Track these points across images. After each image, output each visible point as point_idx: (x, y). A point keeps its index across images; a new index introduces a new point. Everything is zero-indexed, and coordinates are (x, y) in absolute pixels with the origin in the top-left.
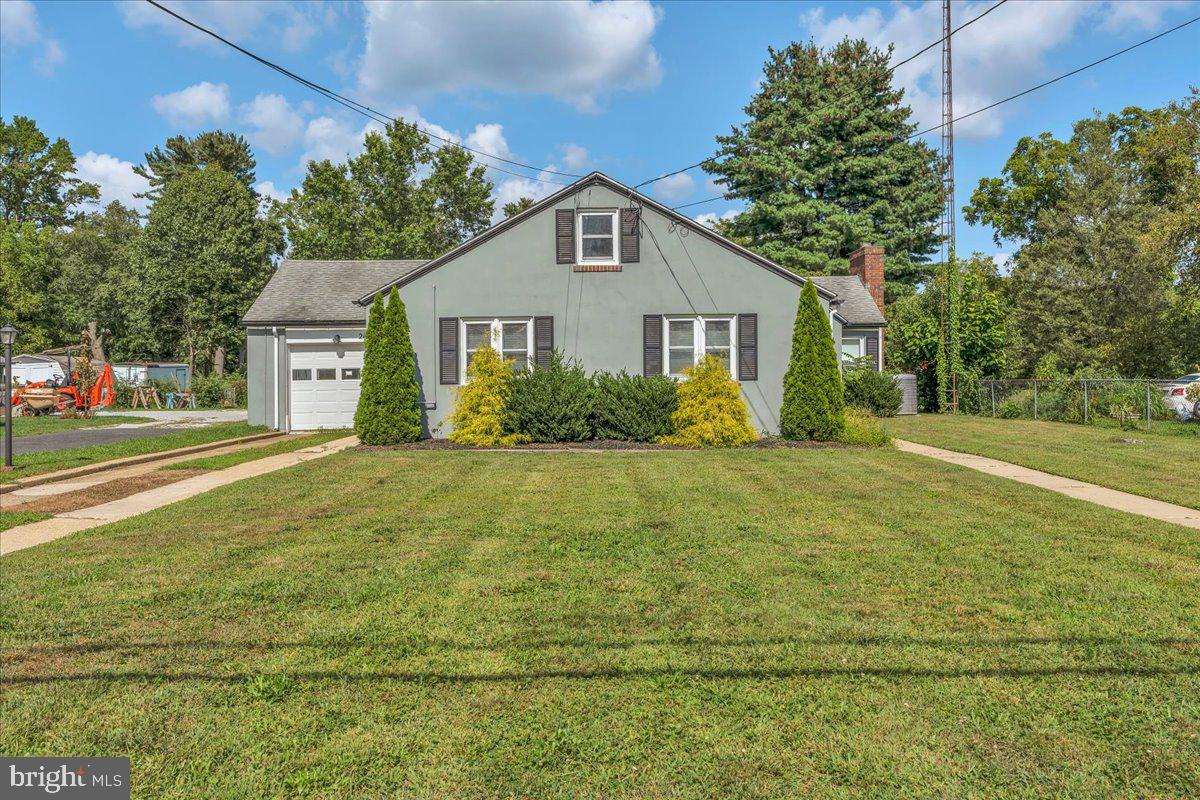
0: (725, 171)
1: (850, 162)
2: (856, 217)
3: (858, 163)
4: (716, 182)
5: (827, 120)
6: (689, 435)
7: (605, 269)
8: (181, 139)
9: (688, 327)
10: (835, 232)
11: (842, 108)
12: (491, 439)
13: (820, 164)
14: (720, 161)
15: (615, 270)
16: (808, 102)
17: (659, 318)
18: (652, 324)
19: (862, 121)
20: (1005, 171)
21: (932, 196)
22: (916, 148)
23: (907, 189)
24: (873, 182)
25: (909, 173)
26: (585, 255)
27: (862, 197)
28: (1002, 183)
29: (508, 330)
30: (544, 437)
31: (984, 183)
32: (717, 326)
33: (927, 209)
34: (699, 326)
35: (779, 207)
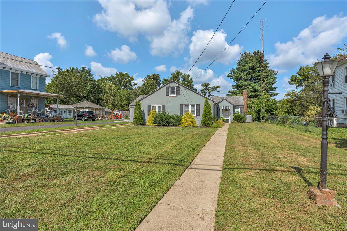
0: (231, 77)
1: (255, 74)
2: (255, 85)
3: (256, 74)
4: (230, 79)
5: (250, 66)
6: (183, 125)
7: (174, 97)
8: (149, 75)
9: (188, 106)
10: (252, 88)
11: (253, 64)
12: (151, 125)
13: (249, 75)
14: (230, 75)
15: (175, 97)
16: (247, 63)
17: (183, 105)
18: (181, 106)
19: (257, 66)
20: (297, 74)
21: (272, 80)
22: (269, 70)
23: (267, 79)
24: (259, 78)
25: (268, 75)
26: (171, 94)
27: (258, 80)
28: (296, 76)
29: (158, 107)
30: (159, 125)
31: (293, 76)
32: (193, 106)
33: (271, 82)
34: (190, 106)
35: (241, 83)
